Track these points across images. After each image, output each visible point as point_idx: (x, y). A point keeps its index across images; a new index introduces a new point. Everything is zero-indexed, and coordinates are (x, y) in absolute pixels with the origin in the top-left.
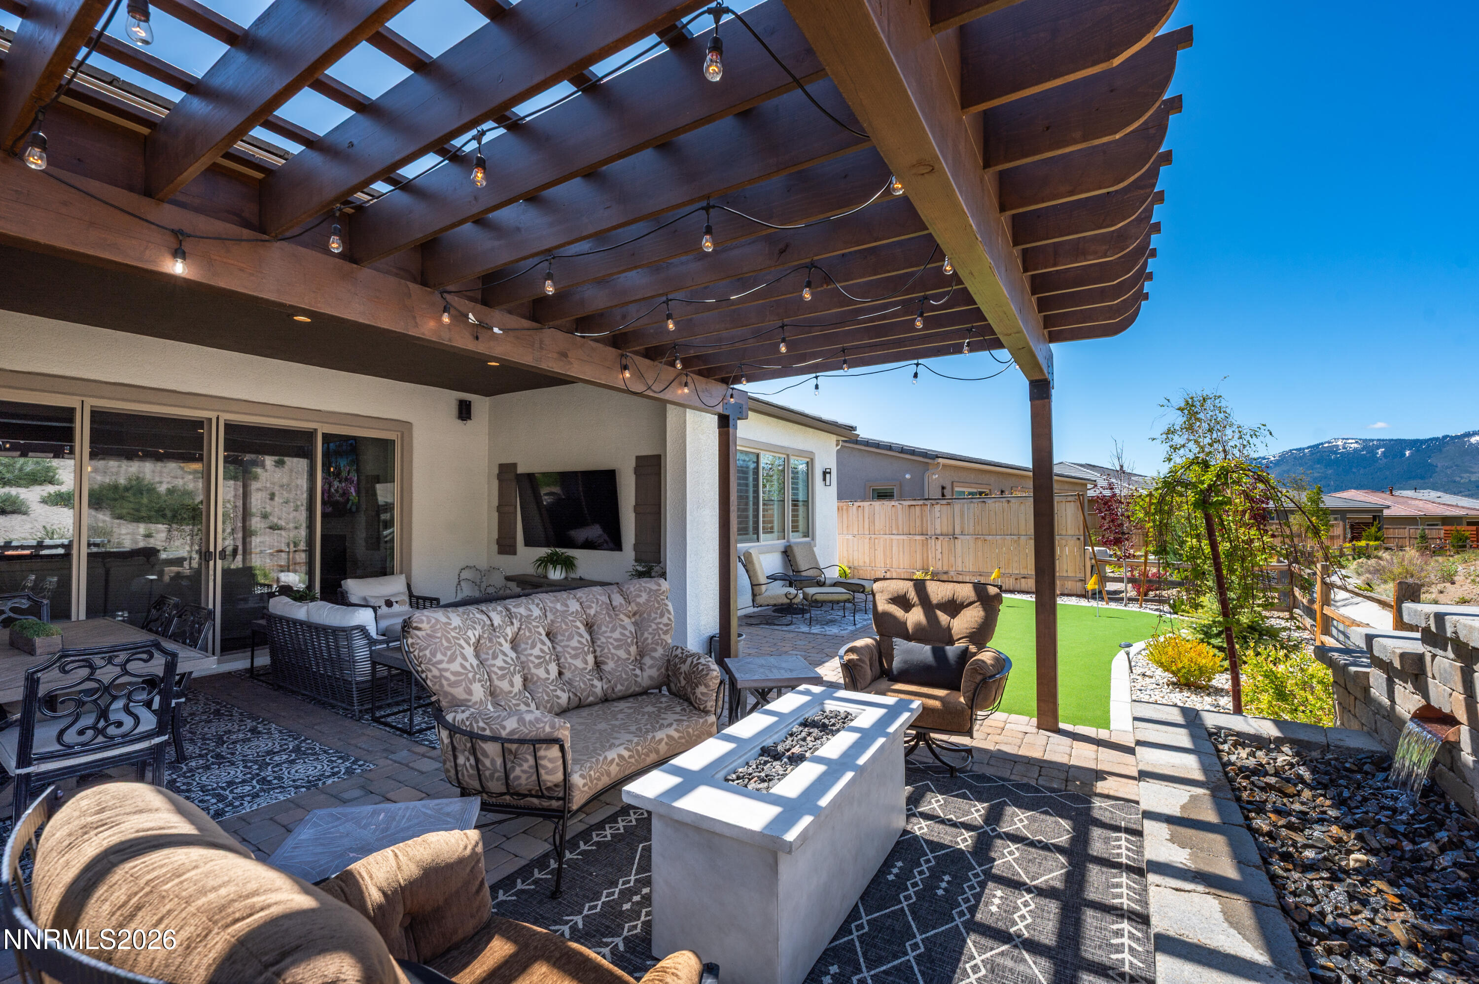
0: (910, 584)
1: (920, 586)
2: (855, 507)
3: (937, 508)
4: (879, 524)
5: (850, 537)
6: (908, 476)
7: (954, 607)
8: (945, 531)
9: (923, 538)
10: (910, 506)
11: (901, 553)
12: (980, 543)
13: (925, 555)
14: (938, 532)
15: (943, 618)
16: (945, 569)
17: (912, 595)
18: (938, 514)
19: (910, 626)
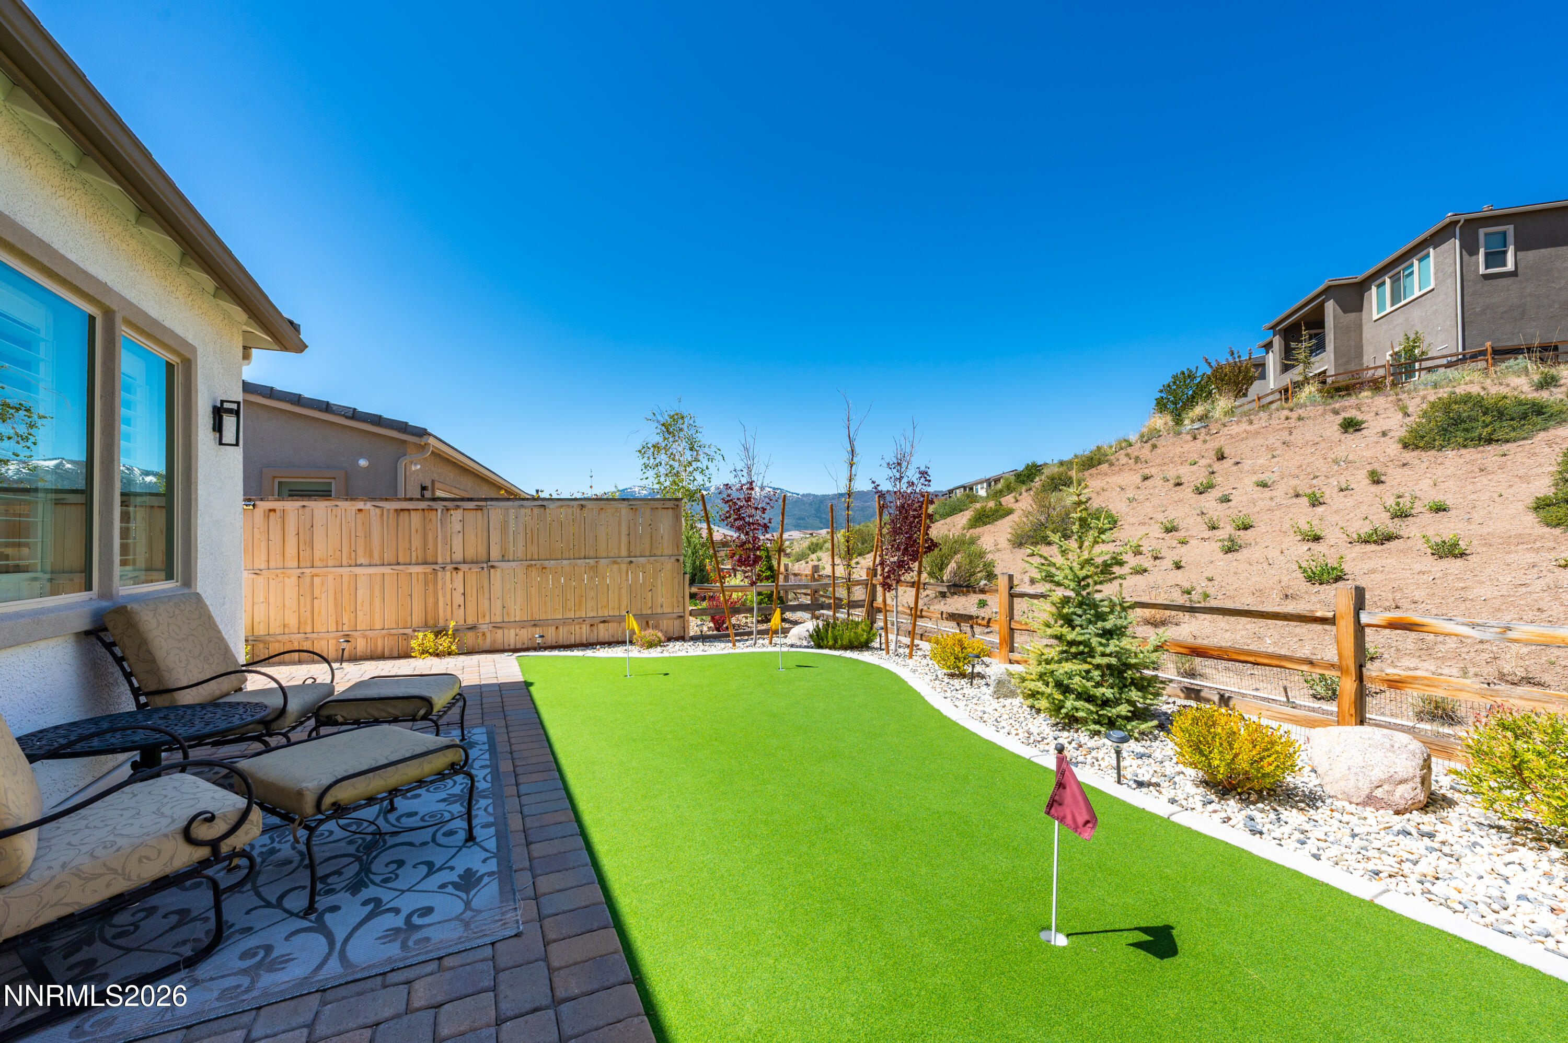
2: (260, 512)
3: (457, 515)
4: (323, 548)
6: (363, 463)
8: (471, 554)
9: (428, 569)
10: (399, 511)
11: (377, 601)
12: (534, 572)
13: (431, 600)
14: (458, 557)
16: (471, 621)
18: (458, 527)
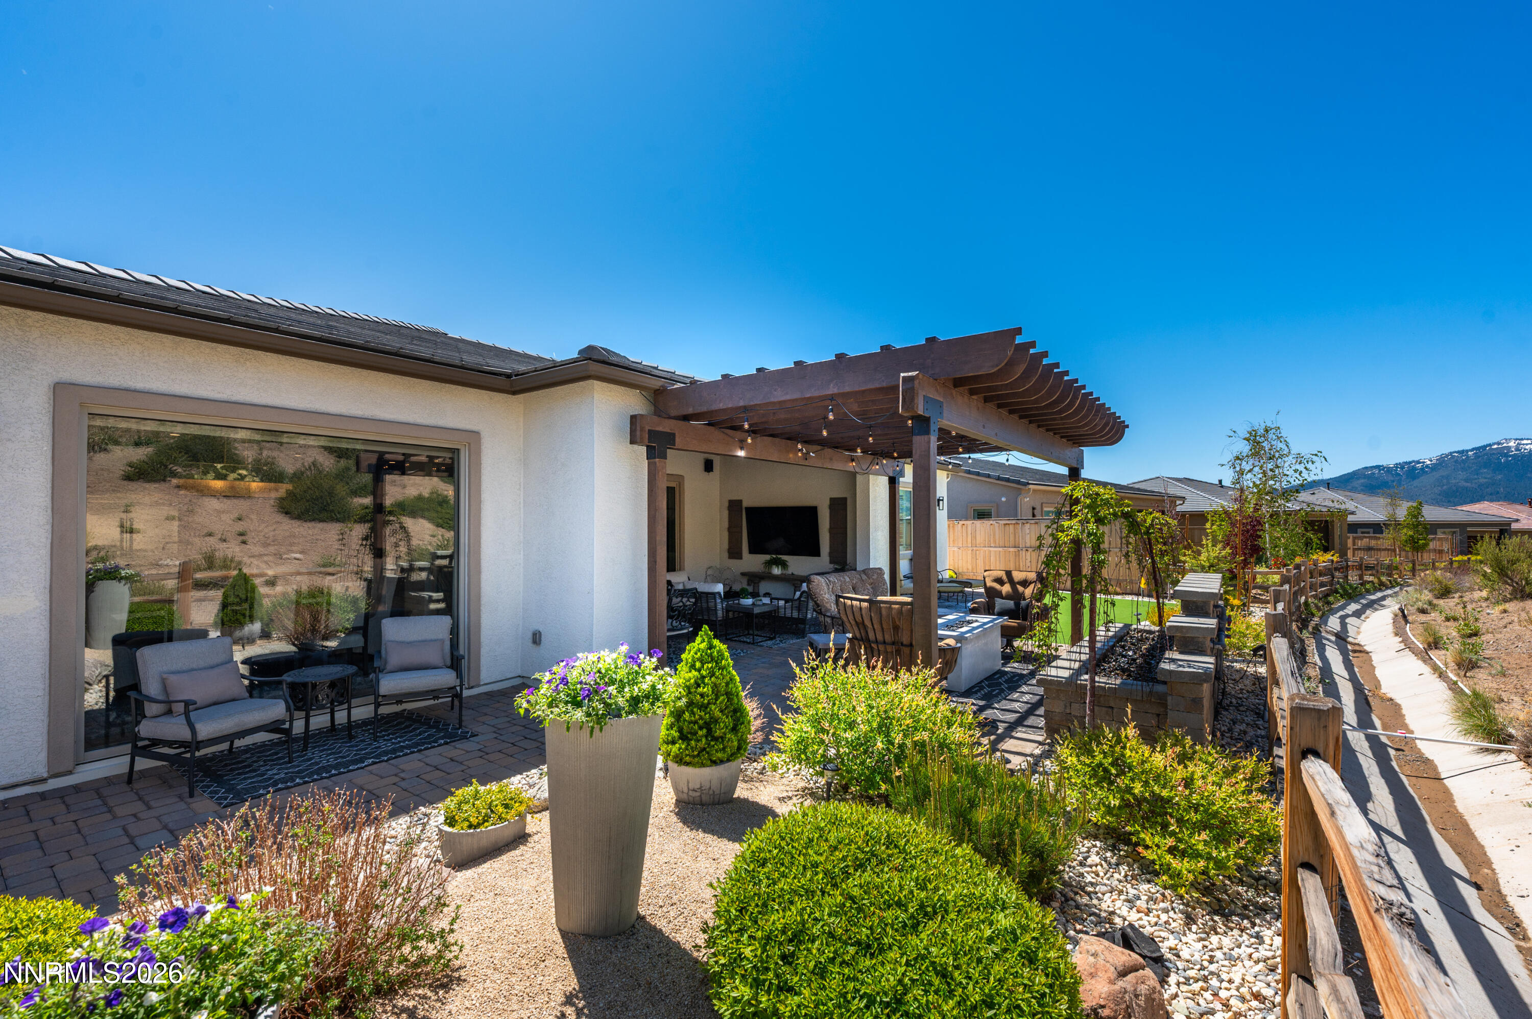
0: (1004, 573)
1: (1009, 573)
2: (960, 525)
3: (1027, 526)
4: (980, 539)
5: (956, 549)
6: (1003, 499)
7: (1025, 583)
8: (1033, 544)
9: (1016, 550)
10: (1005, 525)
11: (998, 562)
13: (1017, 563)
14: (1028, 545)
15: (1020, 589)
16: (1021, 565)
17: (1005, 578)
18: (1028, 531)
19: (1004, 593)
